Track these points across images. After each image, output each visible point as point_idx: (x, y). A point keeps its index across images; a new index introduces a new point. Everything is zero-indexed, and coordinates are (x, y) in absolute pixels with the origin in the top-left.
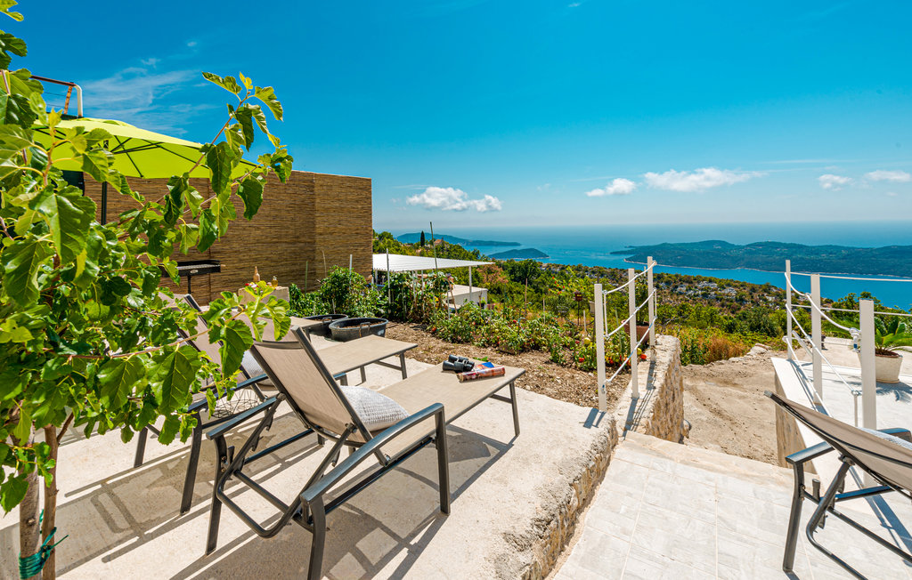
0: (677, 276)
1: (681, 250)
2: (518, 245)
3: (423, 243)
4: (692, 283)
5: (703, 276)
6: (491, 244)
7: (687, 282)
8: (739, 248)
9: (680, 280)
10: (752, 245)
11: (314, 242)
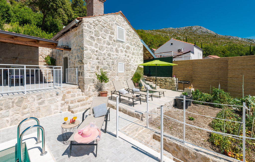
11: (227, 80)
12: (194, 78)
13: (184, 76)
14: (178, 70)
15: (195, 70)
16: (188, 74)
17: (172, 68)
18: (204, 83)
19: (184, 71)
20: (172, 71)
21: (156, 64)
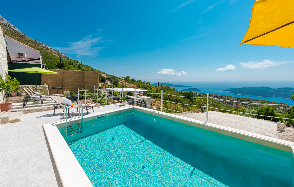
0: (245, 98)
1: (250, 89)
2: (191, 87)
3: (158, 86)
4: (250, 101)
5: (255, 99)
6: (182, 86)
7: (248, 101)
8: (274, 89)
9: (246, 100)
10: (280, 88)
11: (84, 84)
12: (64, 84)
13: (55, 83)
14: (48, 78)
15: (65, 78)
16: (59, 81)
17: (41, 75)
18: (71, 87)
19: (55, 79)
20: (41, 79)
21: (36, 72)
